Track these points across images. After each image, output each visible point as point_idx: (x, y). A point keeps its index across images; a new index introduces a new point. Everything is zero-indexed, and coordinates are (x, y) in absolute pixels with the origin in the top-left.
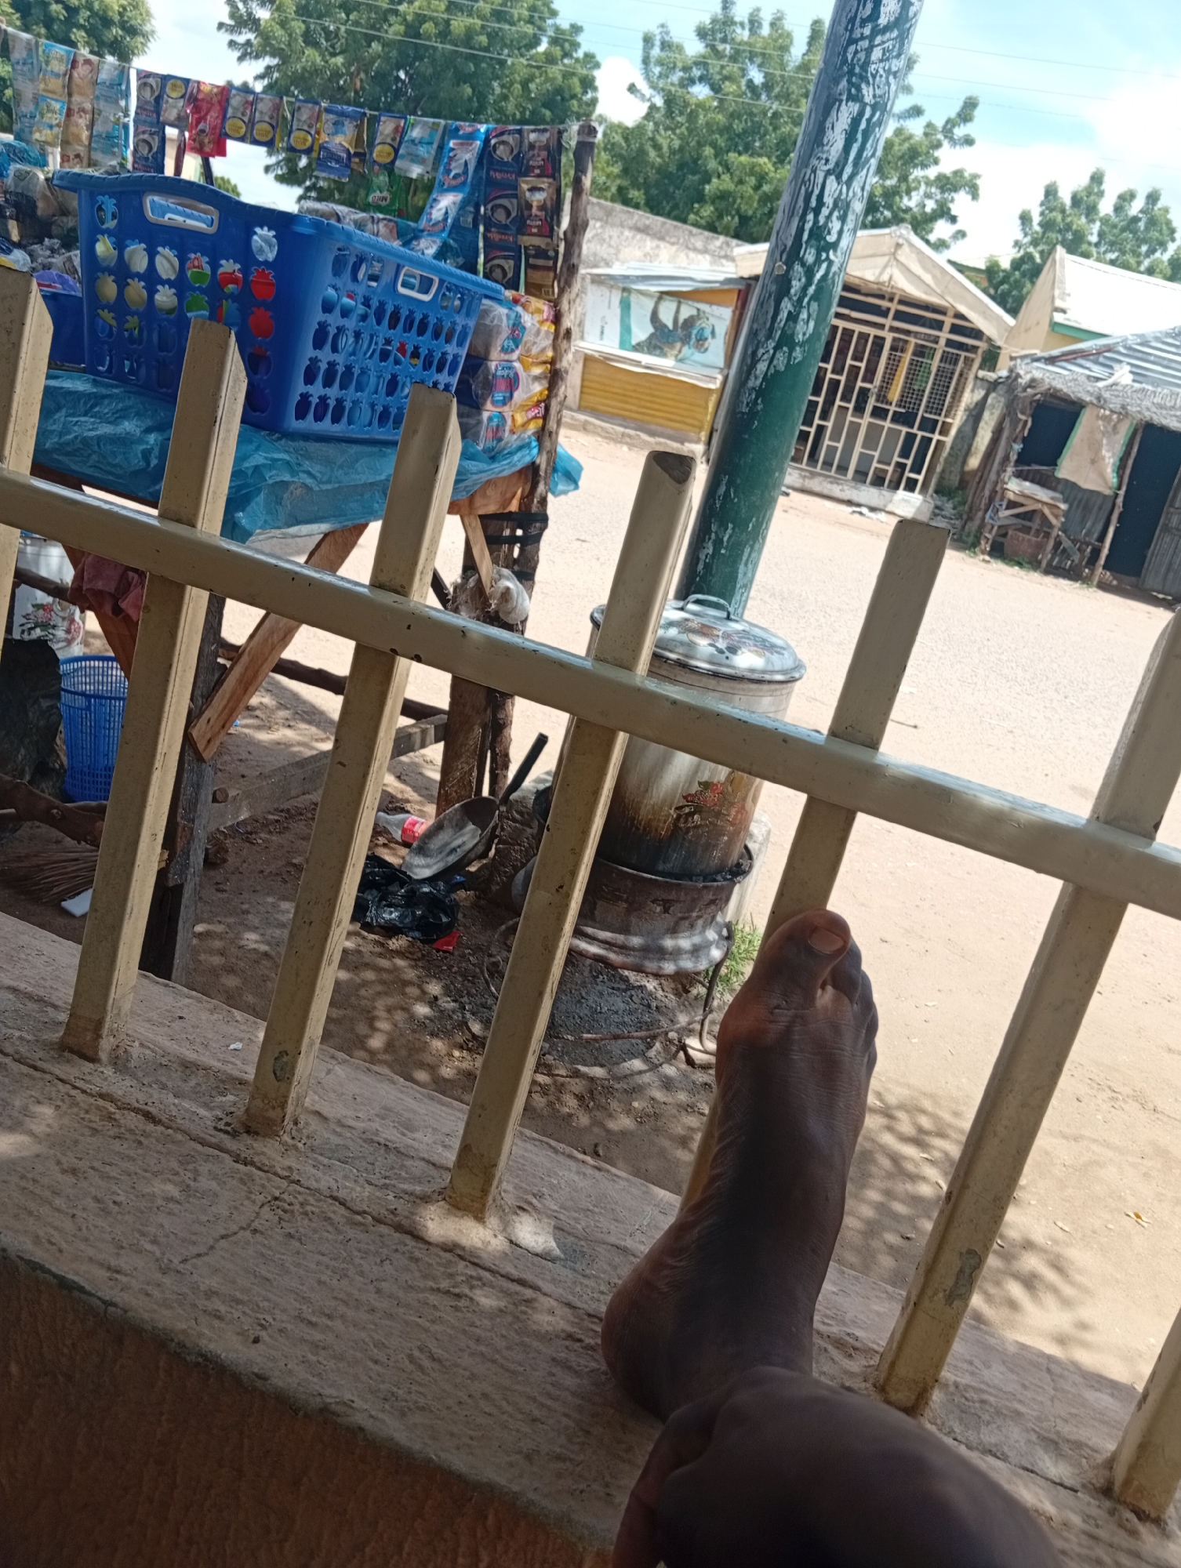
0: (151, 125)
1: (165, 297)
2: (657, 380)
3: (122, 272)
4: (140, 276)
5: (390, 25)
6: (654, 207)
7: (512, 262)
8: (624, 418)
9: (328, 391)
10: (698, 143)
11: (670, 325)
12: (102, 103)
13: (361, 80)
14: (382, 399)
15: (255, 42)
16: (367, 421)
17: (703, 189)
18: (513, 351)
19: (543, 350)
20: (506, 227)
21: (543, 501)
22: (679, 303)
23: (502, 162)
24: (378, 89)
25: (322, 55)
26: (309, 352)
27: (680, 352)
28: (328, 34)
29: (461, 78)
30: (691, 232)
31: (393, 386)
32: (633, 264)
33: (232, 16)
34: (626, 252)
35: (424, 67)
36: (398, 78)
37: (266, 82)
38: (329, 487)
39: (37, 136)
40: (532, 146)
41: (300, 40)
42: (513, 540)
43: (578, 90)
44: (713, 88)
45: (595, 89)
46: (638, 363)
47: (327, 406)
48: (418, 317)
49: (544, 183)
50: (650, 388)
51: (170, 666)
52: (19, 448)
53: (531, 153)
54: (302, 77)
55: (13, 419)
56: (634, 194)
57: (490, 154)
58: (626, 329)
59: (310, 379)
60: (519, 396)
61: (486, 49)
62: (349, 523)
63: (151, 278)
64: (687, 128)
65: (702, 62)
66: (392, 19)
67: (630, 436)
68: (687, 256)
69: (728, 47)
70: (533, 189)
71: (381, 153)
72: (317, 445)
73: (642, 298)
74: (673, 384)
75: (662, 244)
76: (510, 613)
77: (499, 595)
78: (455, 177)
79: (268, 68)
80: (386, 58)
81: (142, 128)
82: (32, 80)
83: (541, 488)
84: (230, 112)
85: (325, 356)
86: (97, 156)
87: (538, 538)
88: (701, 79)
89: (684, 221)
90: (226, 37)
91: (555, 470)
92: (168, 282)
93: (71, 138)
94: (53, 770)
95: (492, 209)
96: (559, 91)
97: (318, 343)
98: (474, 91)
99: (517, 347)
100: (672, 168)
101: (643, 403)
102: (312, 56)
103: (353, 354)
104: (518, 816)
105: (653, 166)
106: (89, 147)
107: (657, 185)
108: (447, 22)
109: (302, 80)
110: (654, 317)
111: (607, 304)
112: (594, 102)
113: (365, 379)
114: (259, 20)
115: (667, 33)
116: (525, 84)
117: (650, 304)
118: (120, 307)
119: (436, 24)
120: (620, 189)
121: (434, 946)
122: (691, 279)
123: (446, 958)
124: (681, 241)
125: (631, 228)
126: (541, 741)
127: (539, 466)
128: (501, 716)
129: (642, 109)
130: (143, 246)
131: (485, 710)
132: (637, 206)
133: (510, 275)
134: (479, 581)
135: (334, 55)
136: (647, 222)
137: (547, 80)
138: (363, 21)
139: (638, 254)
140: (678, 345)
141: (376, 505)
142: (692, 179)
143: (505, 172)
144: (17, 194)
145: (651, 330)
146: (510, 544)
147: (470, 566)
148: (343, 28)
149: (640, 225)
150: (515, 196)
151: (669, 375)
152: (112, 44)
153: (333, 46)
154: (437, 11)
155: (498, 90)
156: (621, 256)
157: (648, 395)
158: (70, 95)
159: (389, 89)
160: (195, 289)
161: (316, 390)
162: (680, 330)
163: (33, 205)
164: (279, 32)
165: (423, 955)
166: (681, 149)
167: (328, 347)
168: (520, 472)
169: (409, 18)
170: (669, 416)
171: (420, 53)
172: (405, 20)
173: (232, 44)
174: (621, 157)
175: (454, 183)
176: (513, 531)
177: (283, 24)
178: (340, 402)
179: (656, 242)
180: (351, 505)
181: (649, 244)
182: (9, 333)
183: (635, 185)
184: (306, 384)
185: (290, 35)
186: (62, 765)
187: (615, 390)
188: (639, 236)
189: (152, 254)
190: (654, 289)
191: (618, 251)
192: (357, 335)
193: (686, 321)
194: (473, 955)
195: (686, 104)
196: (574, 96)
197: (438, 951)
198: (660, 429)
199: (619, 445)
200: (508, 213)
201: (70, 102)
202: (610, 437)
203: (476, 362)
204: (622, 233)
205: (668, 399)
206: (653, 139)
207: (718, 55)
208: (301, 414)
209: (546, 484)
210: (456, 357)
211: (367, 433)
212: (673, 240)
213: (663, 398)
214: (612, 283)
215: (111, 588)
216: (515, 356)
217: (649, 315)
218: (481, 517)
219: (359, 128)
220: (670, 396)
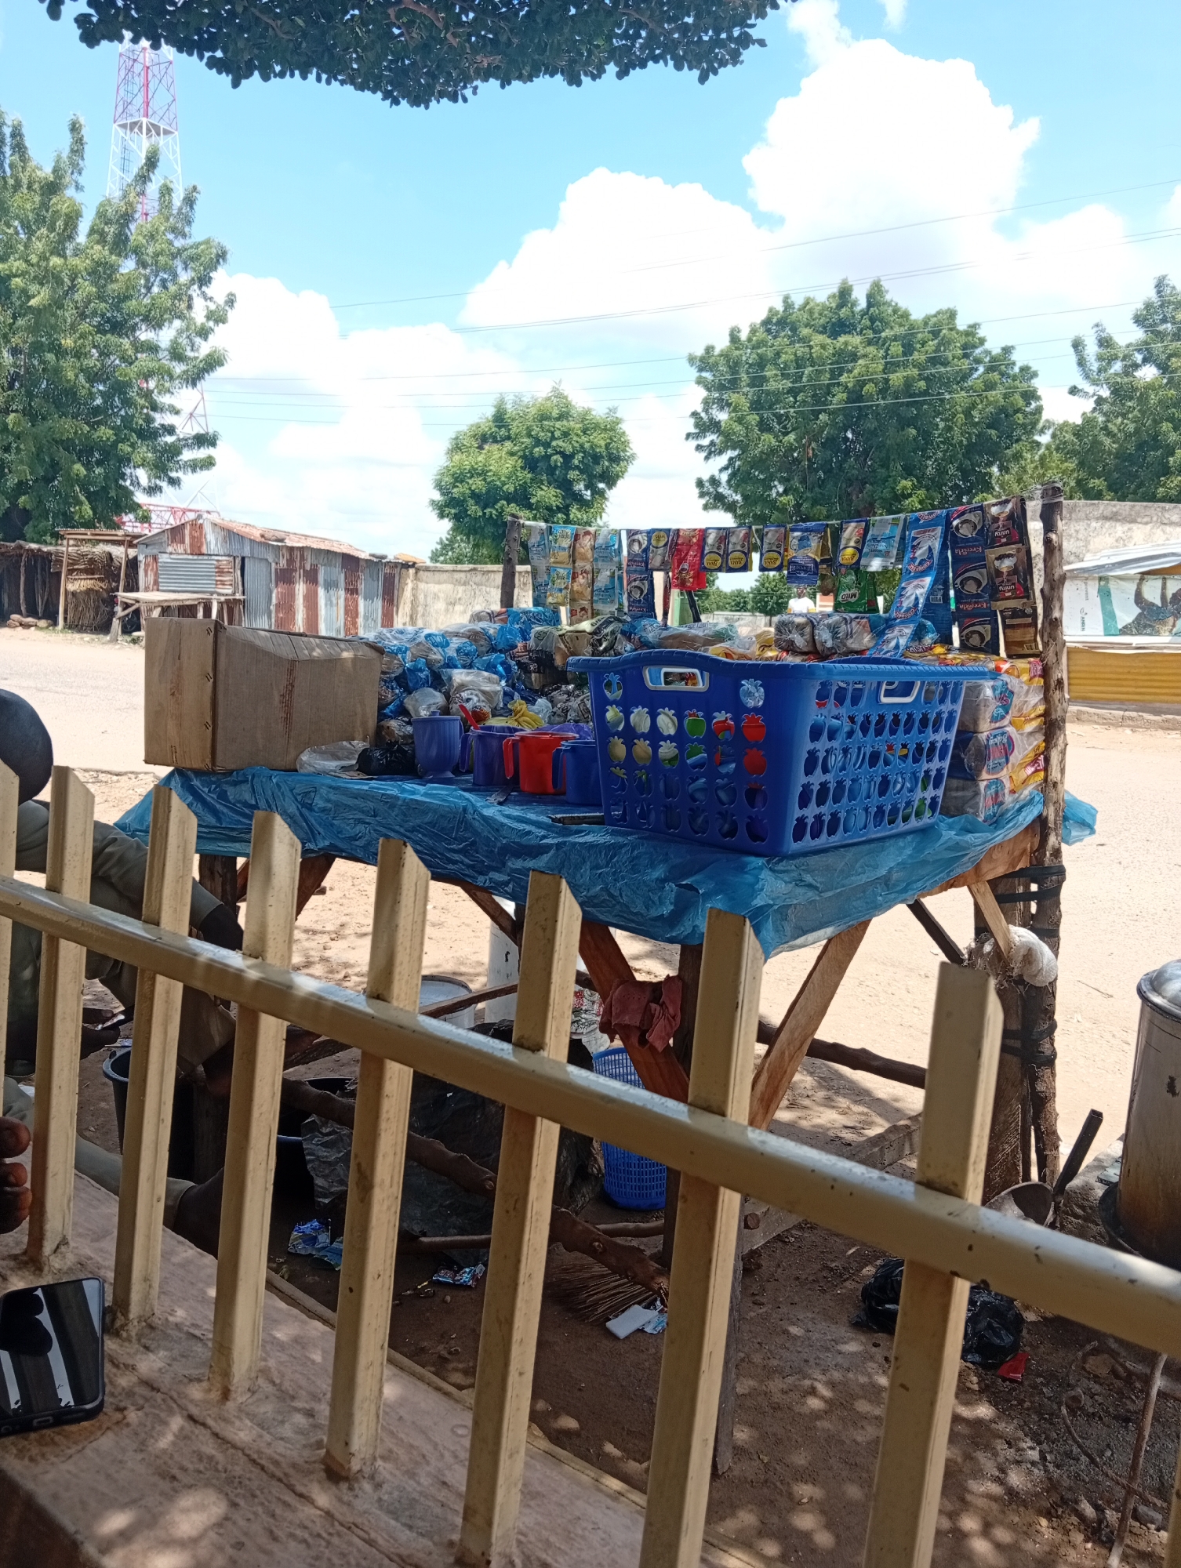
0: (641, 573)
1: (667, 750)
2: (1152, 658)
3: (630, 735)
4: (644, 736)
5: (834, 396)
6: (1120, 492)
7: (989, 627)
8: (1122, 702)
9: (823, 809)
10: (1154, 421)
11: (1158, 603)
12: (600, 563)
13: (813, 449)
14: (876, 800)
15: (717, 441)
16: (862, 824)
17: (1168, 462)
18: (1003, 717)
19: (1035, 706)
20: (978, 596)
21: (1057, 853)
22: (1165, 579)
23: (966, 540)
24: (829, 452)
25: (776, 436)
26: (803, 779)
27: (1174, 626)
28: (779, 417)
29: (905, 423)
30: (1163, 508)
31: (884, 786)
32: (1106, 552)
33: (697, 425)
34: (1096, 542)
35: (871, 424)
36: (846, 439)
37: (730, 471)
38: (830, 894)
39: (550, 600)
40: (996, 519)
41: (756, 430)
42: (1029, 896)
43: (1021, 402)
44: (1159, 366)
45: (1038, 398)
46: (1128, 646)
47: (822, 822)
48: (903, 718)
49: (1011, 549)
50: (1146, 667)
51: (710, 1261)
52: (558, 1030)
53: (996, 525)
54: (761, 460)
55: (551, 1008)
56: (1096, 483)
57: (953, 534)
58: (1109, 616)
59: (804, 802)
60: (1016, 757)
61: (926, 393)
62: (855, 922)
63: (655, 736)
64: (1139, 411)
65: (1144, 347)
66: (835, 390)
67: (1131, 719)
68: (1164, 532)
69: (1169, 325)
70: (1000, 558)
71: (847, 554)
72: (816, 857)
73: (1122, 583)
74: (1172, 658)
75: (1134, 526)
76: (1035, 976)
77: (1020, 958)
78: (921, 563)
79: (731, 459)
80: (834, 424)
81: (634, 576)
82: (544, 557)
83: (1052, 840)
84: (707, 550)
85: (817, 778)
86: (599, 606)
87: (1056, 892)
88: (1145, 360)
89: (1153, 498)
90: (693, 443)
91: (1065, 819)
92: (669, 738)
93: (576, 596)
94: (592, 1174)
95: (961, 582)
96: (1002, 410)
97: (809, 770)
98: (918, 431)
99: (1007, 713)
100: (1131, 448)
101: (1141, 684)
102: (768, 439)
103: (843, 768)
104: (1079, 1211)
105: (1110, 453)
106: (592, 602)
107: (1117, 469)
108: (887, 380)
109: (760, 463)
110: (1139, 598)
111: (1084, 596)
112: (1039, 410)
113: (856, 786)
114: (719, 422)
115: (1103, 331)
116: (967, 414)
117: (1132, 587)
118: (630, 760)
119: (876, 384)
120: (1079, 482)
121: (999, 1372)
122: (1174, 554)
123: (1014, 1389)
124: (1155, 519)
125: (1097, 519)
126: (1094, 1121)
127: (1047, 818)
128: (1040, 1087)
129: (1088, 405)
130: (646, 710)
131: (1022, 1082)
132: (1099, 496)
133: (988, 638)
134: (996, 944)
135: (786, 434)
136: (1114, 510)
137: (989, 404)
138: (809, 399)
139: (1110, 540)
140: (1171, 620)
141: (880, 898)
142: (1153, 455)
143: (970, 547)
144: (537, 652)
145: (1138, 611)
146: (1024, 901)
147: (982, 929)
148: (792, 410)
149: (1107, 513)
150: (984, 566)
151: (1165, 651)
152: (601, 476)
153: (785, 427)
154: (876, 373)
155: (942, 425)
156: (1091, 547)
157: (1145, 674)
158: (574, 562)
159: (839, 450)
160: (693, 741)
161: (811, 811)
162: (1170, 606)
163: (550, 657)
164: (737, 428)
165: (987, 1385)
166: (1137, 431)
167: (819, 769)
168: (1027, 828)
169: (850, 385)
170: (1173, 691)
171: (862, 414)
172: (847, 387)
173: (699, 448)
174: (1075, 453)
175: (921, 568)
176: (1027, 887)
177: (740, 420)
178: (834, 816)
179: (1127, 526)
180: (854, 903)
181: (1120, 529)
182: (544, 930)
183: (1094, 474)
184: (801, 808)
185: (747, 428)
186: (599, 1170)
187: (1107, 676)
188: (1108, 524)
189: (654, 716)
190: (1133, 571)
191: (1087, 542)
192: (845, 751)
193: (1174, 595)
194: (1046, 1385)
195: (1134, 389)
196: (1018, 411)
197: (1004, 1380)
198: (1165, 706)
199: (1120, 729)
200: (979, 583)
201: (574, 567)
202: (1108, 723)
203: (966, 736)
204: (1089, 525)
205: (1169, 674)
206: (1105, 428)
207: (1160, 336)
208: (798, 836)
209: (1057, 835)
210: (945, 742)
211: (863, 836)
212: (1145, 520)
213: (1162, 675)
214: (1086, 575)
215: (636, 1021)
216: (1006, 722)
217: (1133, 597)
218: (988, 881)
219: (824, 538)
220: (1171, 671)
